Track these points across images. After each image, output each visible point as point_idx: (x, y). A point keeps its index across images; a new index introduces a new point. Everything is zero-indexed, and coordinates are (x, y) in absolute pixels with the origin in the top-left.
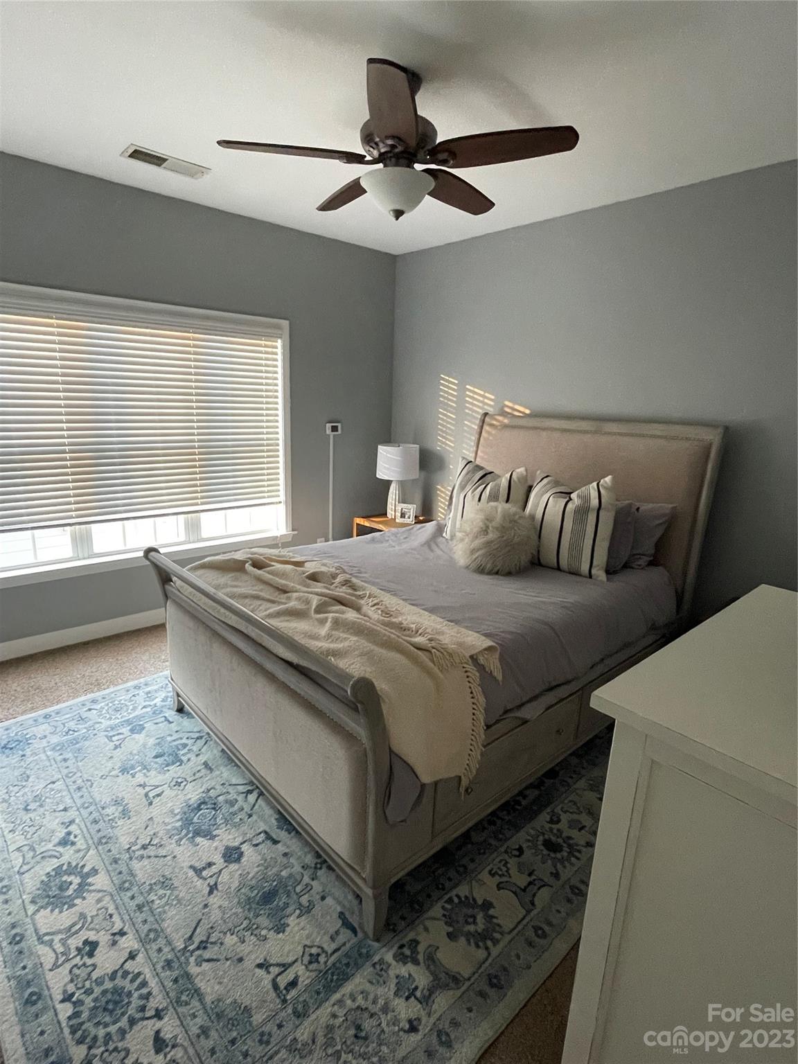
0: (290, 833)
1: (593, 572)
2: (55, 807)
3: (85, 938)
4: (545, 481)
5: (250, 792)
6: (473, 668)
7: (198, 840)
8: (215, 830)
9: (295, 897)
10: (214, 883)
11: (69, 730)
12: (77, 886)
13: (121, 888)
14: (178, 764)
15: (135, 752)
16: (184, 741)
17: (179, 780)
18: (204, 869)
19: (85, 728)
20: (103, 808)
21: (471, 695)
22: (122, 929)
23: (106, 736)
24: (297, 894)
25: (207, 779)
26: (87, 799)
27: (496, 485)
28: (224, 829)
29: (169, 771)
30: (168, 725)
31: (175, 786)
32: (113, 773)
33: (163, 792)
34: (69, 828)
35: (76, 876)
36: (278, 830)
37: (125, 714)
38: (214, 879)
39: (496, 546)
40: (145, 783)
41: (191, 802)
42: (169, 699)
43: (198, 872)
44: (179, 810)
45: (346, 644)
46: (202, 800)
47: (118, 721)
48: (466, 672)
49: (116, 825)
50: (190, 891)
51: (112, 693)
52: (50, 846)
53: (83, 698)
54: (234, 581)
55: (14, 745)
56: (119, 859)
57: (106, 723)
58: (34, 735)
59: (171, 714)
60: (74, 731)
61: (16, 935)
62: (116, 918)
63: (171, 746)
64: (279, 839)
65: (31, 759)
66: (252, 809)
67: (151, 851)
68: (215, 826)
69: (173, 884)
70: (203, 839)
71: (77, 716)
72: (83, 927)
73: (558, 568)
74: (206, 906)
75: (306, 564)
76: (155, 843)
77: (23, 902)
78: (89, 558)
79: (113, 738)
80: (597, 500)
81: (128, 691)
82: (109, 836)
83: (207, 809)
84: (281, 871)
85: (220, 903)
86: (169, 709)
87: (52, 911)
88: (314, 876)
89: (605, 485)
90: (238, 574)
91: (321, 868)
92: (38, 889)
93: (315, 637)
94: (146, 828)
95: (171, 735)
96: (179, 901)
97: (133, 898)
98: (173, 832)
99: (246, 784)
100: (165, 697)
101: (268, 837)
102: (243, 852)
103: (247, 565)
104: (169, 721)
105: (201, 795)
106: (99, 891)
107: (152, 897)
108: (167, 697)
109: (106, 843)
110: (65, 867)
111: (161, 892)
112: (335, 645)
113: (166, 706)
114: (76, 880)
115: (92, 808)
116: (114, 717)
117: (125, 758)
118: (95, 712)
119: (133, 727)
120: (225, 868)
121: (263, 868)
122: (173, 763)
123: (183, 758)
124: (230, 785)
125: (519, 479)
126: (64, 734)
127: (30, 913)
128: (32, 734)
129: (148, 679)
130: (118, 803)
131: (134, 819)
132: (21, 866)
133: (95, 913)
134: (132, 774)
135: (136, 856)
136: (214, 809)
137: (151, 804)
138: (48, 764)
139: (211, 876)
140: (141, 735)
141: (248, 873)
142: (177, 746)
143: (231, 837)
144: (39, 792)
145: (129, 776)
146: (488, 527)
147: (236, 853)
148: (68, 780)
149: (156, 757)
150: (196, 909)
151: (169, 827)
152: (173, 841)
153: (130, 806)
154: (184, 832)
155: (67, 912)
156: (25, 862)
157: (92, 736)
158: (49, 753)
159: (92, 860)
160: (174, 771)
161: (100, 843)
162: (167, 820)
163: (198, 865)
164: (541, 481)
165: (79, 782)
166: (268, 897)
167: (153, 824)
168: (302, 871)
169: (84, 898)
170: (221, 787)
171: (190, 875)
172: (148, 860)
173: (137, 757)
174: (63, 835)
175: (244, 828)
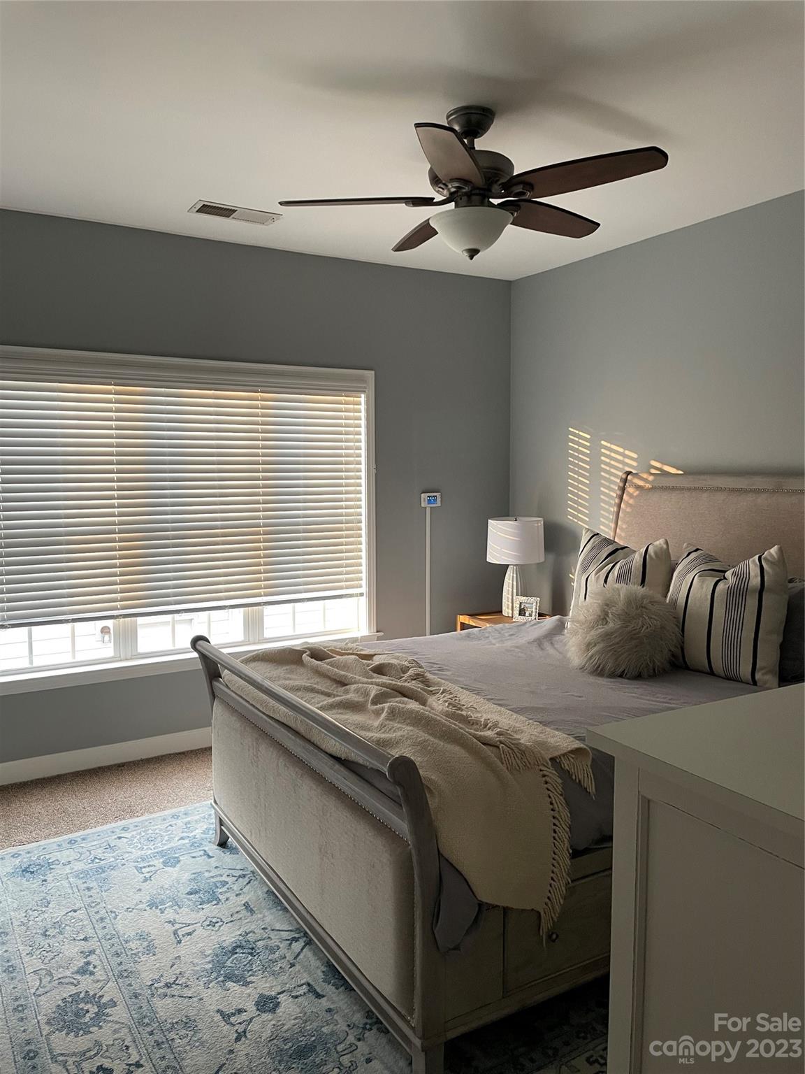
0: (337, 989)
1: (757, 676)
2: (75, 936)
3: (99, 1064)
4: (693, 556)
5: (295, 940)
6: (554, 772)
7: (229, 984)
8: (250, 976)
9: (336, 1055)
10: (242, 1030)
11: (95, 858)
12: (94, 1015)
13: (140, 1022)
14: (215, 902)
15: (166, 886)
16: (224, 878)
17: (214, 920)
18: (233, 1014)
19: (113, 857)
20: (127, 942)
21: (551, 807)
22: (138, 1062)
23: (136, 867)
24: (337, 1053)
25: (246, 921)
26: (110, 930)
27: (626, 564)
28: (260, 977)
29: (203, 909)
30: (207, 859)
31: (208, 925)
32: (140, 906)
33: (194, 931)
34: (89, 958)
35: (93, 1005)
36: (323, 984)
37: (159, 844)
38: (243, 1026)
39: (617, 640)
40: (174, 920)
41: (224, 945)
42: (211, 832)
43: (226, 1017)
44: (210, 952)
45: (399, 734)
46: (239, 943)
47: (150, 852)
48: (544, 776)
49: (139, 960)
50: (215, 1035)
51: (146, 821)
52: (68, 973)
53: (113, 825)
54: (289, 673)
55: (35, 869)
56: (140, 995)
57: (136, 853)
58: (58, 860)
59: (213, 848)
60: (100, 859)
61: (30, 1051)
62: (132, 1050)
63: (208, 883)
64: (324, 994)
65: (53, 885)
66: (295, 958)
67: (175, 990)
68: (250, 973)
69: (196, 1026)
70: (235, 984)
71: (105, 844)
72: (98, 1053)
73: (711, 673)
74: (231, 1052)
75: (375, 658)
76: (180, 983)
77: (38, 1022)
78: (131, 659)
79: (143, 870)
80: (759, 578)
81: (164, 820)
82: (130, 970)
83: (243, 953)
84: (322, 1027)
85: (248, 1050)
86: (210, 842)
87: (67, 1034)
88: (361, 1036)
89: (769, 558)
90: (294, 667)
91: (371, 1029)
92: (54, 1013)
93: (368, 729)
94: (171, 967)
95: (210, 871)
96: (202, 1044)
97: (151, 1033)
98: (202, 974)
99: (291, 931)
100: (206, 829)
101: (311, 989)
102: (279, 1003)
103: (304, 655)
104: (208, 855)
105: (237, 938)
106: (117, 1022)
107: (172, 1035)
108: (209, 829)
109: (126, 977)
110: (82, 995)
111: (183, 1032)
112: (387, 735)
113: (206, 838)
114: (94, 1009)
115: (115, 941)
116: (145, 847)
117: (155, 892)
118: (125, 840)
119: (167, 859)
120: (256, 1016)
121: (301, 1022)
122: (209, 902)
123: (221, 897)
124: (273, 930)
125: (656, 553)
126: (90, 861)
127: (44, 1033)
128: (55, 859)
129: (190, 808)
130: (144, 938)
131: (159, 956)
132: (37, 989)
133: (111, 1042)
134: (160, 909)
135: (159, 993)
136: (251, 954)
137: (179, 942)
138: (70, 891)
139: (240, 1023)
140: (175, 869)
141: (284, 1025)
142: (214, 883)
143: (268, 985)
144: (58, 919)
145: (158, 911)
146: (607, 614)
147: (271, 1003)
148: (90, 910)
149: (190, 893)
150: (219, 1053)
151: (198, 968)
152: (201, 983)
153: (156, 942)
154: (214, 975)
155: (82, 1038)
156: (42, 985)
157: (120, 865)
158: (71, 880)
159: (110, 992)
160: (210, 910)
161: (121, 976)
162: (196, 961)
163: (227, 1010)
164: (687, 556)
165: (103, 912)
166: (302, 1052)
167: (180, 963)
168: (347, 1029)
169: (101, 1027)
170: (262, 931)
171: (216, 1019)
172: (171, 999)
173: (168, 892)
174: (82, 964)
175: (285, 978)
